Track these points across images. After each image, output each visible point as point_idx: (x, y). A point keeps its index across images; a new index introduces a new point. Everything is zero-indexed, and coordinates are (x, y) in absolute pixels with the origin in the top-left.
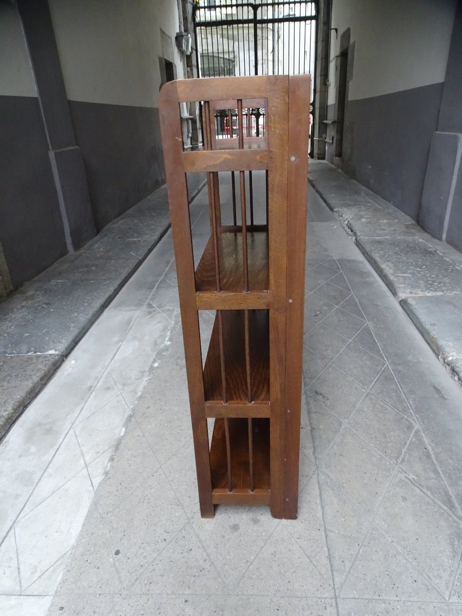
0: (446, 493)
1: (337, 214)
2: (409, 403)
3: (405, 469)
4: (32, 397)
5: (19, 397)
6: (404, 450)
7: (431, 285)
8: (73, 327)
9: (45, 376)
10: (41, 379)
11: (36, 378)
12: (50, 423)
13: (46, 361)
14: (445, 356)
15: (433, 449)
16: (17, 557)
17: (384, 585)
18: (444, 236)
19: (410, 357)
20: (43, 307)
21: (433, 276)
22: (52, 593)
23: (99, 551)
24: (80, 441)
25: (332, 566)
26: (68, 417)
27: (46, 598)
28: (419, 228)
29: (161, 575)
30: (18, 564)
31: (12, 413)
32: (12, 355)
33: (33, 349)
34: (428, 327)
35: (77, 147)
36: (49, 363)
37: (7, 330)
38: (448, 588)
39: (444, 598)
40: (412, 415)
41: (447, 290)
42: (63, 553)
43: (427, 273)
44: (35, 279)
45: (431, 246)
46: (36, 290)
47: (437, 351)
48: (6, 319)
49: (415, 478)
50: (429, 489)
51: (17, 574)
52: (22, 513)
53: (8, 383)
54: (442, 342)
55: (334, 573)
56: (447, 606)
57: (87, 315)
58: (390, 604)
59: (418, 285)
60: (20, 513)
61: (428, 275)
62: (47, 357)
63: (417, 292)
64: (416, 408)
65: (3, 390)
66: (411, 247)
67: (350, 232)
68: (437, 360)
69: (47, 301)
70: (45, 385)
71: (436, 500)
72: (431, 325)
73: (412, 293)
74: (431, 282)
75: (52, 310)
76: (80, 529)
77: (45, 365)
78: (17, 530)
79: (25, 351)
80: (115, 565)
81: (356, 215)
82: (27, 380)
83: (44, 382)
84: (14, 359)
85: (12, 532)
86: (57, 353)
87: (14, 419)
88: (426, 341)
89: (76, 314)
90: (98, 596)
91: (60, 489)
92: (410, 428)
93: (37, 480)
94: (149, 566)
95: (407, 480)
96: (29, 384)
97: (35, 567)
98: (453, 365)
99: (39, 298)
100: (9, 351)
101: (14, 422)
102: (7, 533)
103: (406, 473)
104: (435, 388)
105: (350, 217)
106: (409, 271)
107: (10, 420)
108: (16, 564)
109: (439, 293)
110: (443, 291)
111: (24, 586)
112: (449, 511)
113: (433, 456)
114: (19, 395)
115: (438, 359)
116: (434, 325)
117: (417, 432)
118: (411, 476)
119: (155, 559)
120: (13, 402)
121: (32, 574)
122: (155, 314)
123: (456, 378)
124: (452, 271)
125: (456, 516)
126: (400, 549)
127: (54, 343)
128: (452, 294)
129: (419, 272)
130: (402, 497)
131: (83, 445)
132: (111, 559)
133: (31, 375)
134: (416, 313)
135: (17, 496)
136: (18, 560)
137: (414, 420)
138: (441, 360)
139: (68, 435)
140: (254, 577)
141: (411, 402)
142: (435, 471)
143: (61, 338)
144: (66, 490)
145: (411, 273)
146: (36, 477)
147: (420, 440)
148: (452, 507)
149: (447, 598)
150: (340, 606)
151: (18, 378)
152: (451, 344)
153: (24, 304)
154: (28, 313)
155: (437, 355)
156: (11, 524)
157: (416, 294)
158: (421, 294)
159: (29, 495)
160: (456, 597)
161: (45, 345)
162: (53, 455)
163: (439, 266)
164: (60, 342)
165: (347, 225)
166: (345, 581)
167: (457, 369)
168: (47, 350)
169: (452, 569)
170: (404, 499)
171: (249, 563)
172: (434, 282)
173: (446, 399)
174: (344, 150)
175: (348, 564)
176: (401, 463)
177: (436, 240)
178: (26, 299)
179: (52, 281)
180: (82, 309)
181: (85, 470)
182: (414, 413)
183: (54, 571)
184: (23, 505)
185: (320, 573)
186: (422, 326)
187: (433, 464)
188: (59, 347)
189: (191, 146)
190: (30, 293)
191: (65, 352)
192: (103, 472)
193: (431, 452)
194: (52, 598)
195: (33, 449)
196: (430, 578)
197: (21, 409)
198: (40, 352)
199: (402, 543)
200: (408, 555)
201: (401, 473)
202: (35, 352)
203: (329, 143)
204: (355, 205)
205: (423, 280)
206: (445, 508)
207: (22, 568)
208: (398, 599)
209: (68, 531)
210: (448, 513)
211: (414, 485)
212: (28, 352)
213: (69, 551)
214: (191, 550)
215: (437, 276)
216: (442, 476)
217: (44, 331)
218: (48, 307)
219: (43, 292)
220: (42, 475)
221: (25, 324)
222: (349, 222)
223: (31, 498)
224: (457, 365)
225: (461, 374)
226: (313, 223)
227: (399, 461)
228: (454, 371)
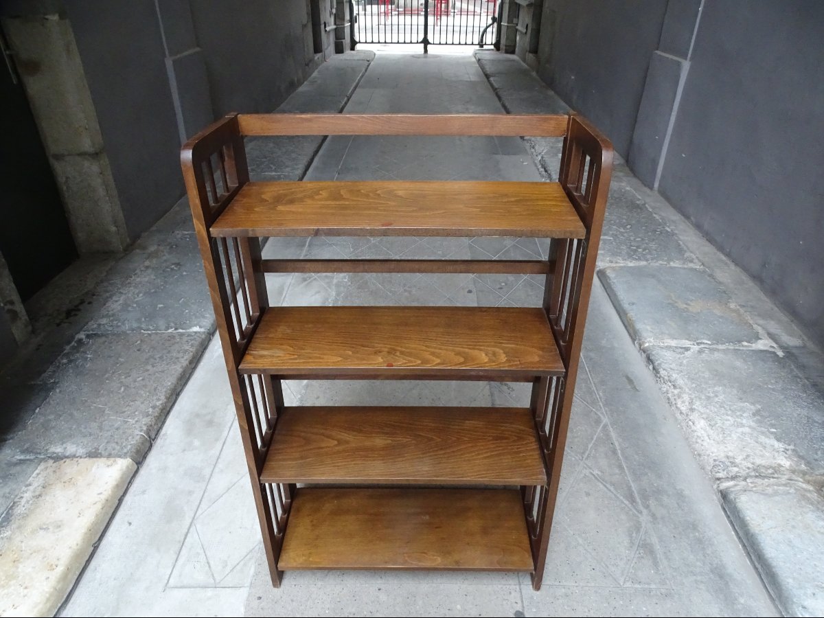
0: (629, 488)
1: (529, 145)
2: (599, 395)
3: (590, 464)
4: (182, 385)
5: (170, 384)
6: (590, 446)
7: (635, 251)
9: (194, 357)
10: (191, 362)
11: (184, 361)
12: (210, 413)
13: (191, 340)
14: (641, 342)
15: (620, 444)
16: (204, 552)
17: (564, 573)
18: (656, 185)
19: (604, 342)
20: (172, 269)
21: (637, 239)
22: (248, 584)
26: (230, 407)
27: (241, 589)
28: (627, 169)
30: (207, 559)
31: (166, 403)
32: (149, 332)
33: (172, 324)
34: (626, 306)
35: (198, 49)
36: (197, 343)
37: (135, 298)
38: (623, 575)
39: (619, 584)
40: (601, 408)
41: (652, 259)
42: (251, 548)
43: (632, 236)
44: (154, 228)
45: (640, 197)
46: (158, 245)
47: (634, 335)
48: (129, 283)
49: (599, 473)
50: (612, 484)
51: (207, 568)
52: (199, 510)
53: (153, 366)
54: (639, 326)
56: (622, 590)
58: (569, 589)
59: (619, 251)
60: (197, 510)
61: (632, 238)
62: (191, 336)
63: (619, 261)
64: (606, 400)
65: (150, 375)
66: (616, 198)
67: (544, 173)
68: (633, 346)
69: (177, 261)
70: (194, 368)
71: (618, 495)
72: (629, 304)
73: (612, 262)
74: (634, 248)
75: (185, 273)
77: (192, 346)
78: (198, 526)
79: (164, 327)
81: (552, 147)
82: (175, 363)
83: (193, 366)
84: (152, 337)
85: (193, 529)
86: (202, 330)
87: (168, 409)
88: (623, 322)
90: (293, 586)
91: (236, 485)
92: (598, 421)
93: (208, 477)
95: (591, 476)
96: (178, 369)
97: (225, 562)
98: (649, 352)
99: (164, 255)
100: (143, 326)
101: (168, 412)
102: (189, 530)
103: (590, 468)
104: (628, 378)
105: (544, 151)
106: (611, 233)
107: (164, 411)
108: (205, 559)
109: (643, 263)
110: (647, 260)
111: (218, 578)
112: (630, 506)
113: (619, 452)
114: (170, 382)
115: (634, 344)
116: (633, 304)
117: (605, 426)
118: (596, 472)
120: (165, 390)
121: (224, 567)
122: (311, 282)
123: (651, 367)
124: (661, 233)
125: (636, 509)
126: (580, 541)
127: (196, 317)
128: (657, 264)
129: (622, 234)
130: (585, 492)
133: (178, 358)
134: (615, 289)
135: (190, 493)
136: (206, 555)
137: (602, 413)
138: (637, 345)
139: (232, 428)
142: (620, 467)
143: (204, 311)
144: (242, 487)
145: (612, 235)
146: (207, 472)
147: (608, 435)
148: (633, 501)
149: (622, 584)
150: (523, 592)
151: (163, 361)
152: (648, 328)
153: (147, 263)
154: (155, 276)
155: (633, 340)
156: (190, 520)
157: (616, 262)
158: (622, 263)
159: (202, 493)
160: (630, 582)
161: (187, 320)
162: (220, 449)
163: (646, 226)
164: (204, 317)
165: (540, 161)
167: (652, 358)
168: (190, 327)
169: (628, 558)
170: (588, 494)
172: (638, 247)
173: (637, 390)
174: (541, 46)
176: (587, 459)
177: (646, 189)
178: (150, 256)
179: (176, 232)
182: (604, 406)
183: (245, 565)
184: (199, 501)
186: (620, 305)
187: (618, 459)
188: (204, 323)
189: (334, 27)
190: (152, 249)
191: (212, 329)
193: (618, 448)
194: (248, 589)
195: (197, 443)
196: (608, 567)
197: (174, 397)
198: (182, 329)
199: (583, 535)
200: (588, 546)
201: (586, 469)
202: (176, 329)
203: (521, 32)
205: (626, 245)
206: (627, 502)
207: (212, 563)
208: (577, 584)
210: (628, 507)
211: (598, 480)
212: (167, 328)
213: (256, 545)
215: (643, 240)
216: (627, 471)
217: (181, 302)
218: (179, 269)
219: (168, 247)
220: (212, 472)
221: (155, 292)
222: (542, 157)
223: (206, 494)
224: (653, 353)
225: (656, 364)
226: (498, 157)
227: (585, 456)
228: (649, 360)
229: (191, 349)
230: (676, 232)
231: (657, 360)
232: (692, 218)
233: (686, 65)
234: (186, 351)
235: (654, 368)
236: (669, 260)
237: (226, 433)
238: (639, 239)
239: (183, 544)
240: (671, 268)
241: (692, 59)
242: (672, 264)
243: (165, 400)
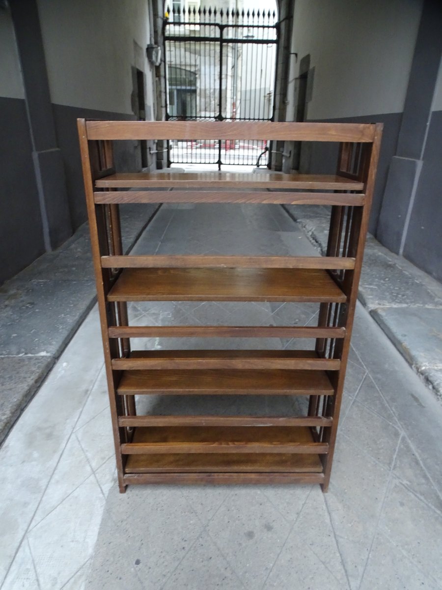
0: (438, 497)
1: (301, 225)
2: (392, 410)
3: (398, 474)
4: (28, 400)
5: (16, 400)
6: (395, 457)
7: (396, 297)
8: (62, 328)
9: (39, 378)
10: (36, 382)
11: (31, 381)
12: (50, 427)
13: (39, 363)
14: (418, 366)
15: (420, 456)
16: (35, 568)
18: (401, 251)
19: (387, 366)
20: (27, 307)
21: (396, 288)
23: (119, 561)
24: (83, 446)
25: (346, 571)
26: (68, 421)
28: (377, 242)
29: (185, 585)
30: (37, 575)
31: (10, 417)
32: (3, 356)
33: (23, 350)
34: (400, 337)
35: (57, 149)
36: (43, 365)
40: (396, 422)
41: (411, 302)
42: (83, 563)
43: (391, 286)
44: (15, 277)
45: (390, 260)
46: (18, 289)
47: (410, 360)
49: (408, 483)
50: (422, 494)
51: (36, 586)
52: (34, 521)
53: (2, 385)
54: (414, 353)
55: (350, 578)
57: (75, 316)
59: (384, 296)
60: (31, 521)
61: (392, 287)
62: (38, 359)
63: (385, 304)
64: (399, 415)
66: (373, 260)
67: (315, 243)
68: (411, 369)
69: (31, 301)
70: (39, 387)
71: (430, 505)
72: (402, 335)
73: (380, 305)
74: (395, 294)
75: (37, 310)
76: (96, 538)
77: (39, 367)
78: (31, 539)
79: (15, 352)
80: (137, 575)
81: (319, 227)
82: (22, 382)
83: (38, 386)
84: (5, 361)
85: (25, 542)
86: (49, 355)
87: (12, 423)
88: (399, 350)
89: (63, 315)
91: (70, 497)
92: (397, 434)
93: (44, 487)
94: (171, 575)
95: (402, 486)
96: (24, 387)
97: (55, 579)
98: (427, 374)
99: (21, 297)
101: (12, 426)
102: (21, 543)
103: (399, 478)
104: (413, 396)
105: (314, 229)
106: (375, 283)
107: (8, 425)
108: (35, 575)
109: (404, 305)
110: (407, 303)
113: (421, 462)
114: (16, 398)
115: (411, 368)
116: (405, 336)
117: (404, 438)
118: (405, 482)
119: (176, 568)
120: (11, 405)
121: (53, 585)
122: (142, 317)
123: (431, 387)
124: (413, 284)
126: (405, 553)
127: (44, 344)
128: (415, 306)
129: (383, 284)
130: (399, 502)
131: (87, 451)
132: (132, 569)
133: (25, 378)
134: (387, 324)
135: (26, 504)
136: (36, 572)
137: (399, 427)
138: (415, 369)
139: (70, 440)
140: (275, 584)
141: (394, 409)
142: (425, 477)
143: (51, 339)
144: (76, 498)
145: (376, 285)
146: (43, 483)
147: (408, 447)
151: (12, 380)
152: (422, 354)
153: (7, 303)
154: (12, 312)
155: (411, 365)
156: (23, 533)
157: (384, 305)
158: (388, 305)
159: (38, 502)
161: (36, 347)
162: (57, 460)
163: (400, 279)
164: (51, 344)
165: (311, 235)
166: (360, 586)
167: (430, 379)
168: (39, 352)
170: (402, 504)
171: (269, 571)
172: (398, 294)
173: (424, 407)
174: (301, 164)
175: (361, 569)
176: (394, 469)
177: (393, 254)
178: (10, 298)
179: (33, 281)
180: (68, 310)
181: (92, 478)
182: (399, 420)
183: (75, 582)
184: (33, 513)
185: (336, 578)
186: (394, 336)
187: (422, 470)
188: (51, 349)
189: (156, 151)
190: (12, 292)
191: (57, 354)
192: (111, 479)
193: (419, 459)
195: (36, 455)
196: (436, 581)
197: (19, 412)
198: (32, 354)
199: (406, 547)
200: (413, 558)
201: (395, 479)
202: (26, 354)
203: (286, 157)
204: (316, 217)
205: (388, 292)
207: (41, 580)
209: (84, 540)
211: (409, 490)
212: (19, 353)
213: (87, 561)
214: (211, 558)
215: (400, 289)
216: (431, 481)
217: (32, 332)
218: (33, 307)
219: (26, 291)
220: (49, 482)
221: (12, 324)
222: (313, 233)
223: (40, 506)
224: (431, 375)
225: (435, 384)
226: (280, 233)
227: (392, 467)
228: (428, 380)
229: (38, 371)
230: (424, 283)
231: (436, 381)
232: (434, 274)
233: (420, 164)
234: (33, 372)
235: (434, 388)
236: (424, 303)
237: (64, 445)
238: (398, 288)
239: (14, 558)
240: (428, 309)
241: (423, 159)
242: (427, 306)
243: (10, 415)
